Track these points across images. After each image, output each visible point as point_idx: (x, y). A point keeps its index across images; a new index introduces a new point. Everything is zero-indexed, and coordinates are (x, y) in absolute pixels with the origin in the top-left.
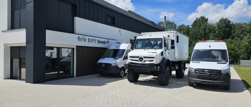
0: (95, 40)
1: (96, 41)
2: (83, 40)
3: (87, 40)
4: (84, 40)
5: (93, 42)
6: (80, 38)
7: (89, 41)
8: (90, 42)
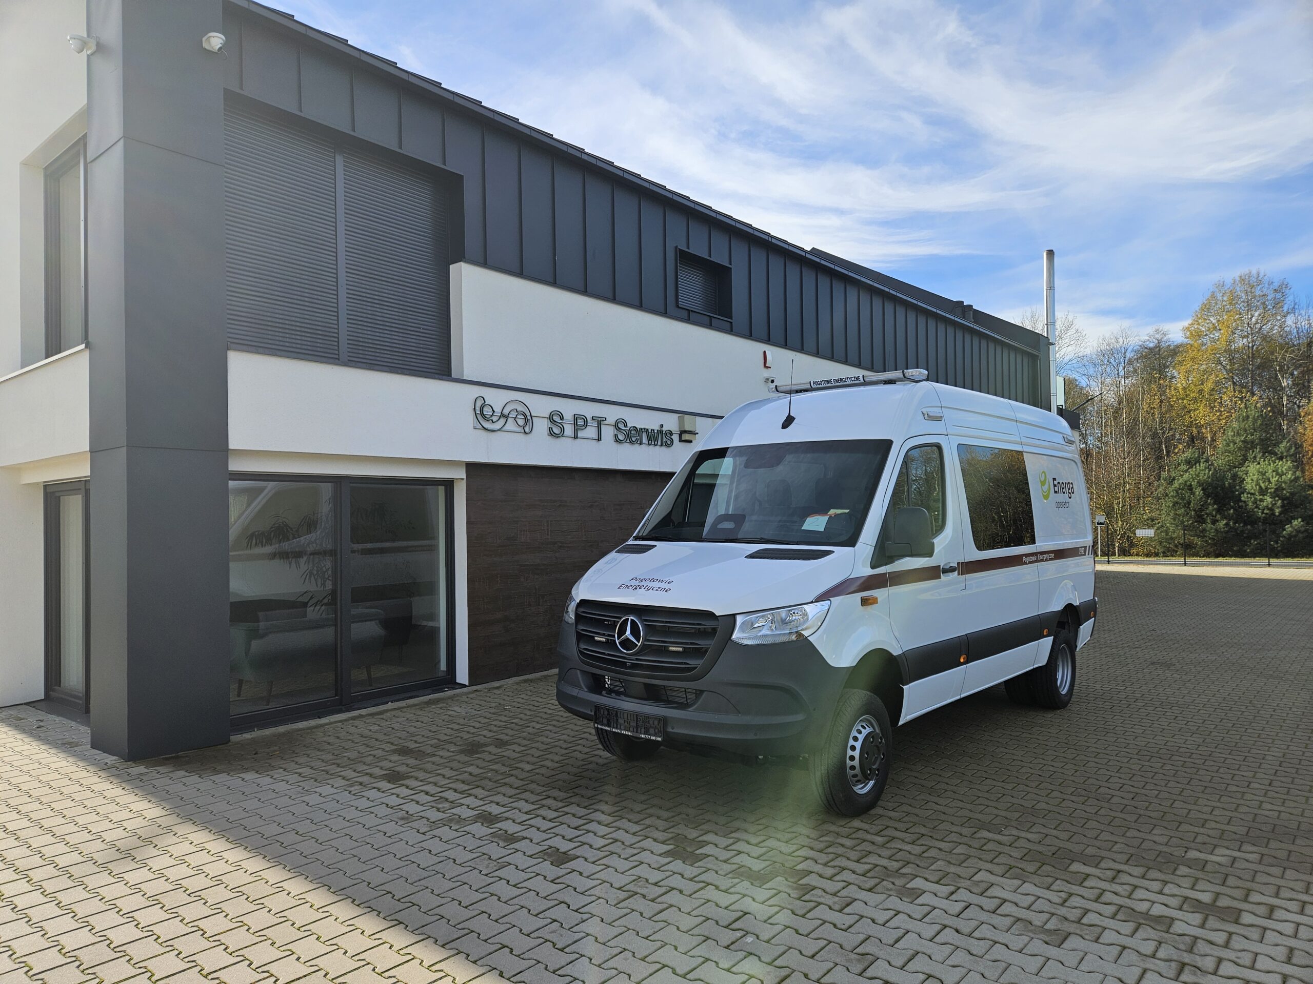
0: (600, 422)
1: (604, 426)
2: (511, 425)
3: (541, 426)
4: (520, 420)
5: (581, 434)
7: (556, 430)
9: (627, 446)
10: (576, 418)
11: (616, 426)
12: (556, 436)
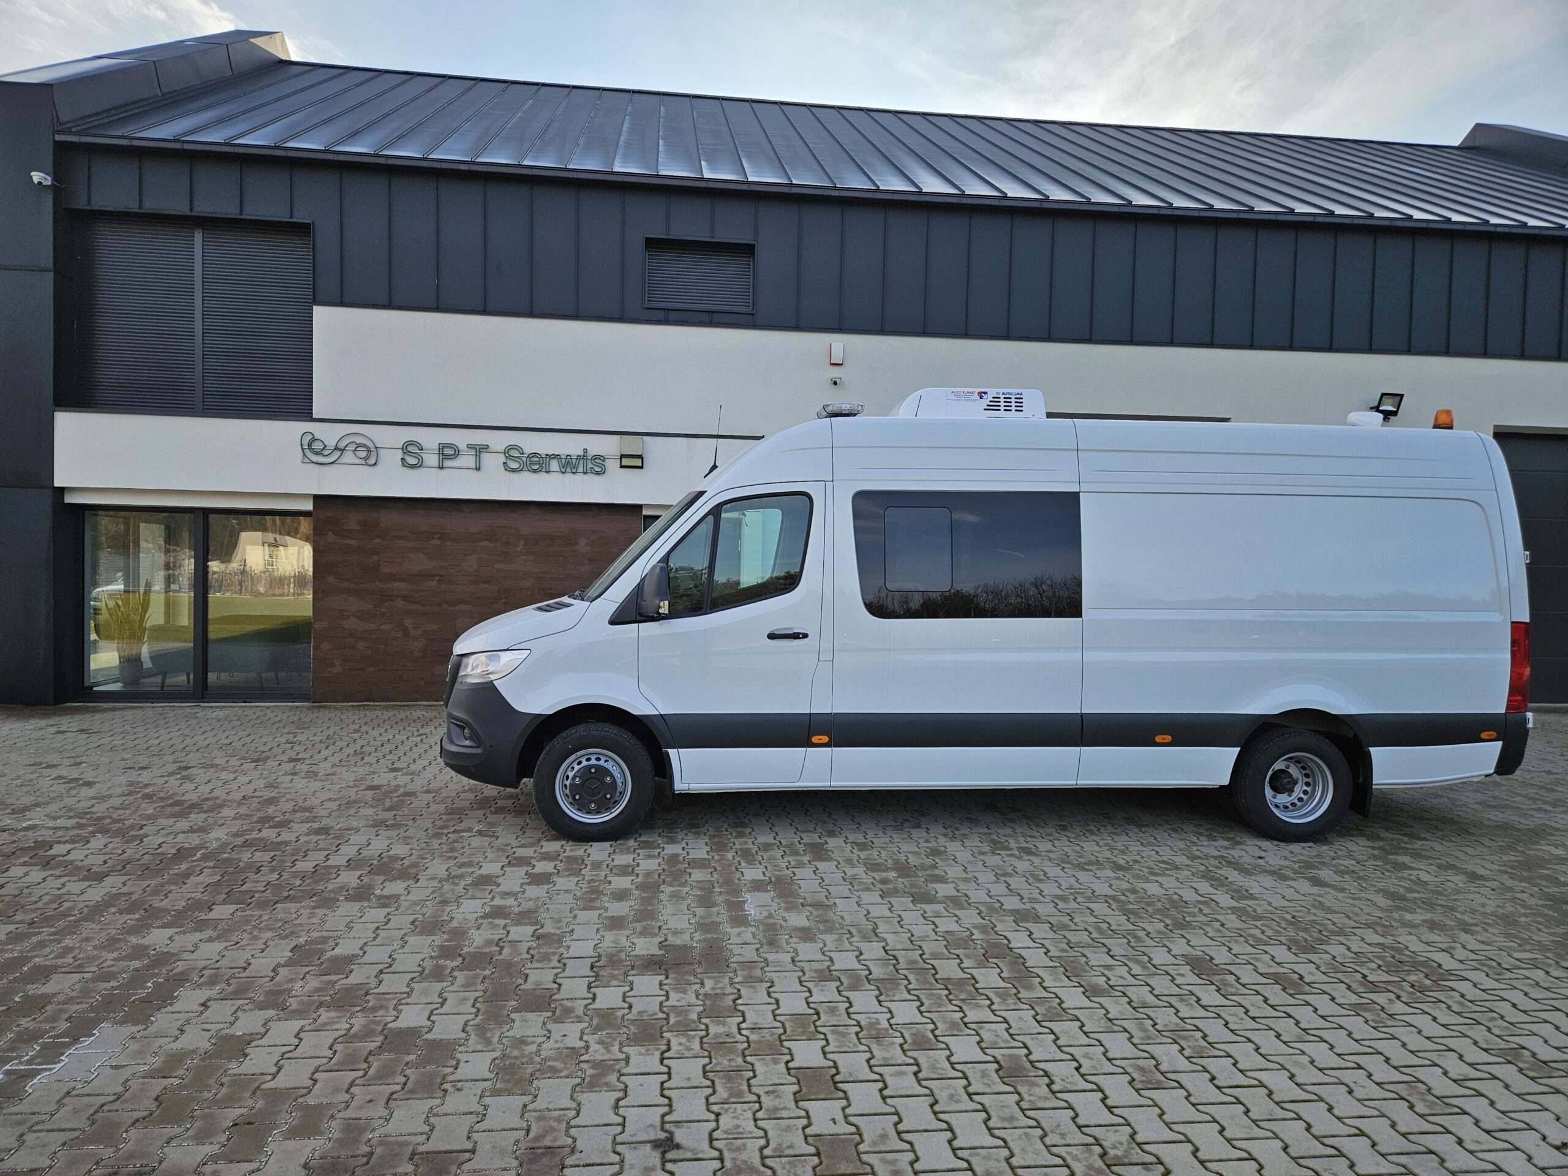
0: (479, 450)
1: (486, 457)
2: (349, 457)
3: (391, 459)
4: (363, 454)
5: (447, 463)
6: (317, 446)
7: (412, 461)
8: (419, 466)
9: (526, 475)
10: (443, 447)
11: (507, 452)
12: (412, 467)
